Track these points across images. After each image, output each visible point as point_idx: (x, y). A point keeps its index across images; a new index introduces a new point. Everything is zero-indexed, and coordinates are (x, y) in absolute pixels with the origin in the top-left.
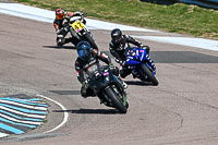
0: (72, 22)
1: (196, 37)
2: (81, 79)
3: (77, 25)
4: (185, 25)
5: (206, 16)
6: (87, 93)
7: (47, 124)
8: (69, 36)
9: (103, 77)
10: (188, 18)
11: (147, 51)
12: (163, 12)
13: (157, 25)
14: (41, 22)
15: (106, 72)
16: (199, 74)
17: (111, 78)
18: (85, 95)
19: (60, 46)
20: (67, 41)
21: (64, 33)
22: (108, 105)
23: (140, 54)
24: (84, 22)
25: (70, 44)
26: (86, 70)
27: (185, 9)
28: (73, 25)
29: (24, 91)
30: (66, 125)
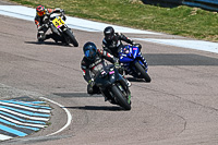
0: (52, 19)
2: (87, 78)
4: (188, 28)
5: (209, 19)
7: (51, 126)
8: (49, 32)
9: (109, 76)
10: (191, 20)
12: (166, 14)
13: (161, 28)
15: (112, 71)
17: (117, 77)
19: (41, 41)
20: (48, 37)
21: (45, 29)
22: (113, 103)
23: (133, 51)
24: (64, 19)
25: (51, 40)
26: (92, 69)
28: (54, 22)
30: (69, 128)
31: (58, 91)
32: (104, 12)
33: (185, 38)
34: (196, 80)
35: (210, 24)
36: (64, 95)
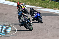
0: (22, 6)
1: (52, 9)
3: (23, 7)
4: (49, 6)
5: (54, 4)
6: (21, 25)
7: (11, 32)
8: (21, 10)
11: (40, 14)
12: (43, 2)
13: (41, 6)
14: (10, 5)
16: (52, 19)
18: (20, 26)
21: (20, 9)
22: (27, 29)
24: (25, 6)
26: (21, 19)
27: (49, 2)
29: (5, 24)
30: (16, 33)
31: (13, 23)
32: (26, 2)
33: (48, 9)
34: (51, 20)
35: (54, 5)
36: (15, 24)
